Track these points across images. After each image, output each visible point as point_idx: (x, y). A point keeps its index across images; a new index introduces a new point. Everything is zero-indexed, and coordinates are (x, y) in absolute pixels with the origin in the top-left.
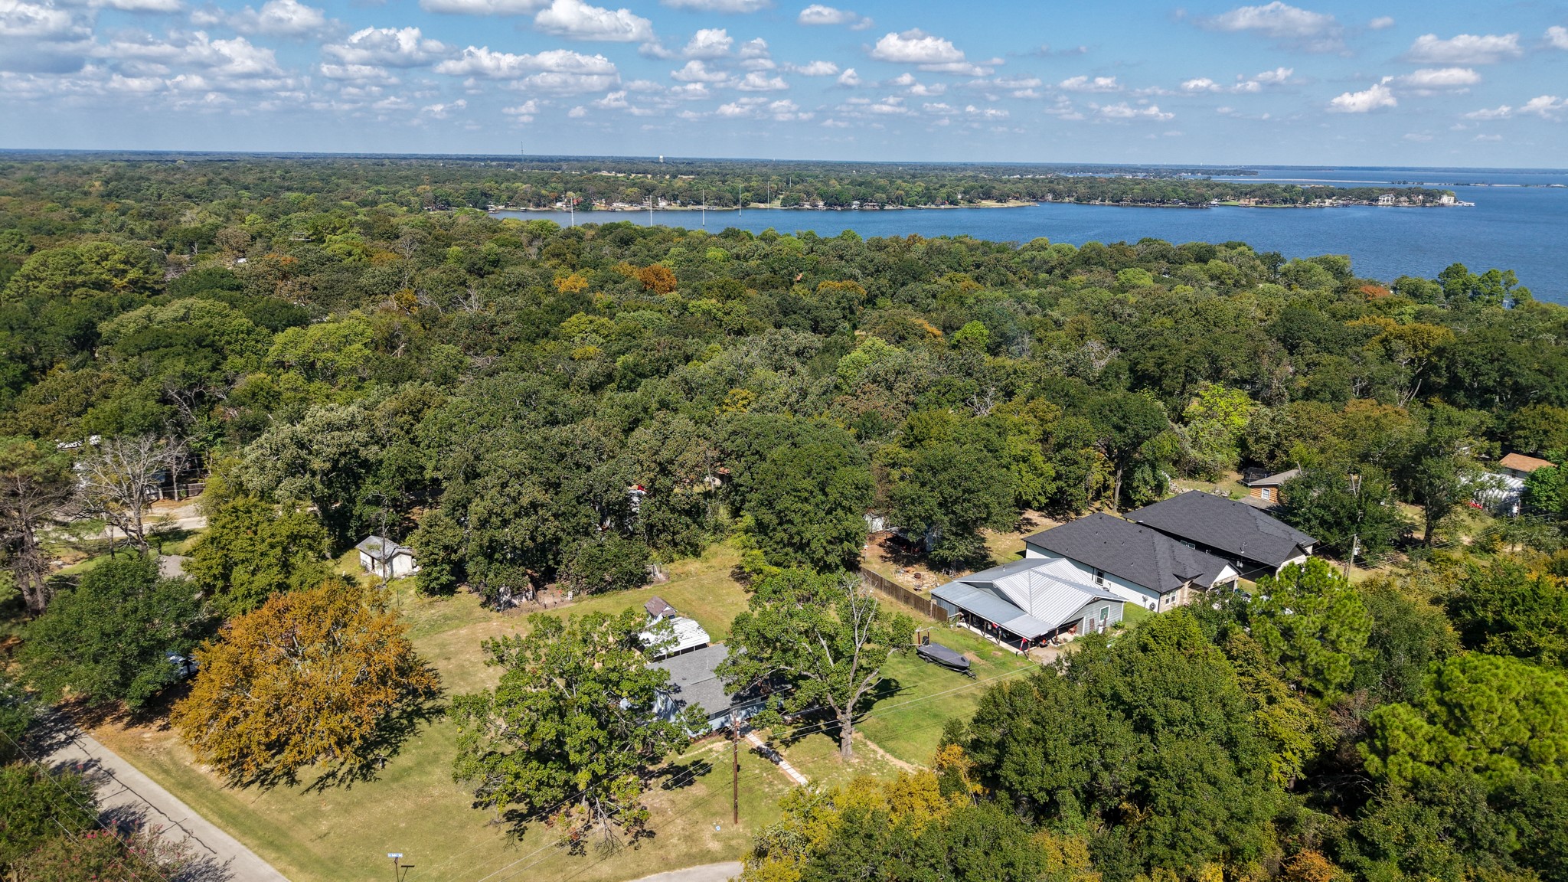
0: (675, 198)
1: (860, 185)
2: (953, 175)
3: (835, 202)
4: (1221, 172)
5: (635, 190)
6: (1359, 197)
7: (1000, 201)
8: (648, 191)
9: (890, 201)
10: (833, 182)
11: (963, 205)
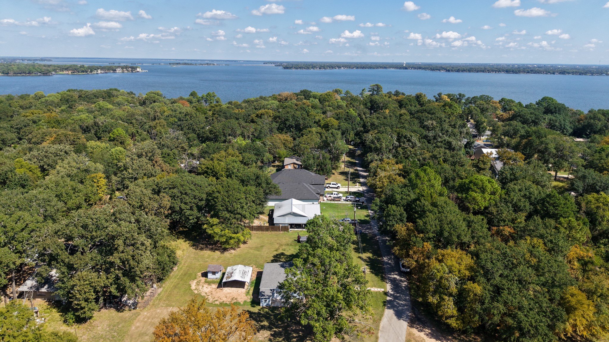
4: (37, 60)
6: (109, 70)
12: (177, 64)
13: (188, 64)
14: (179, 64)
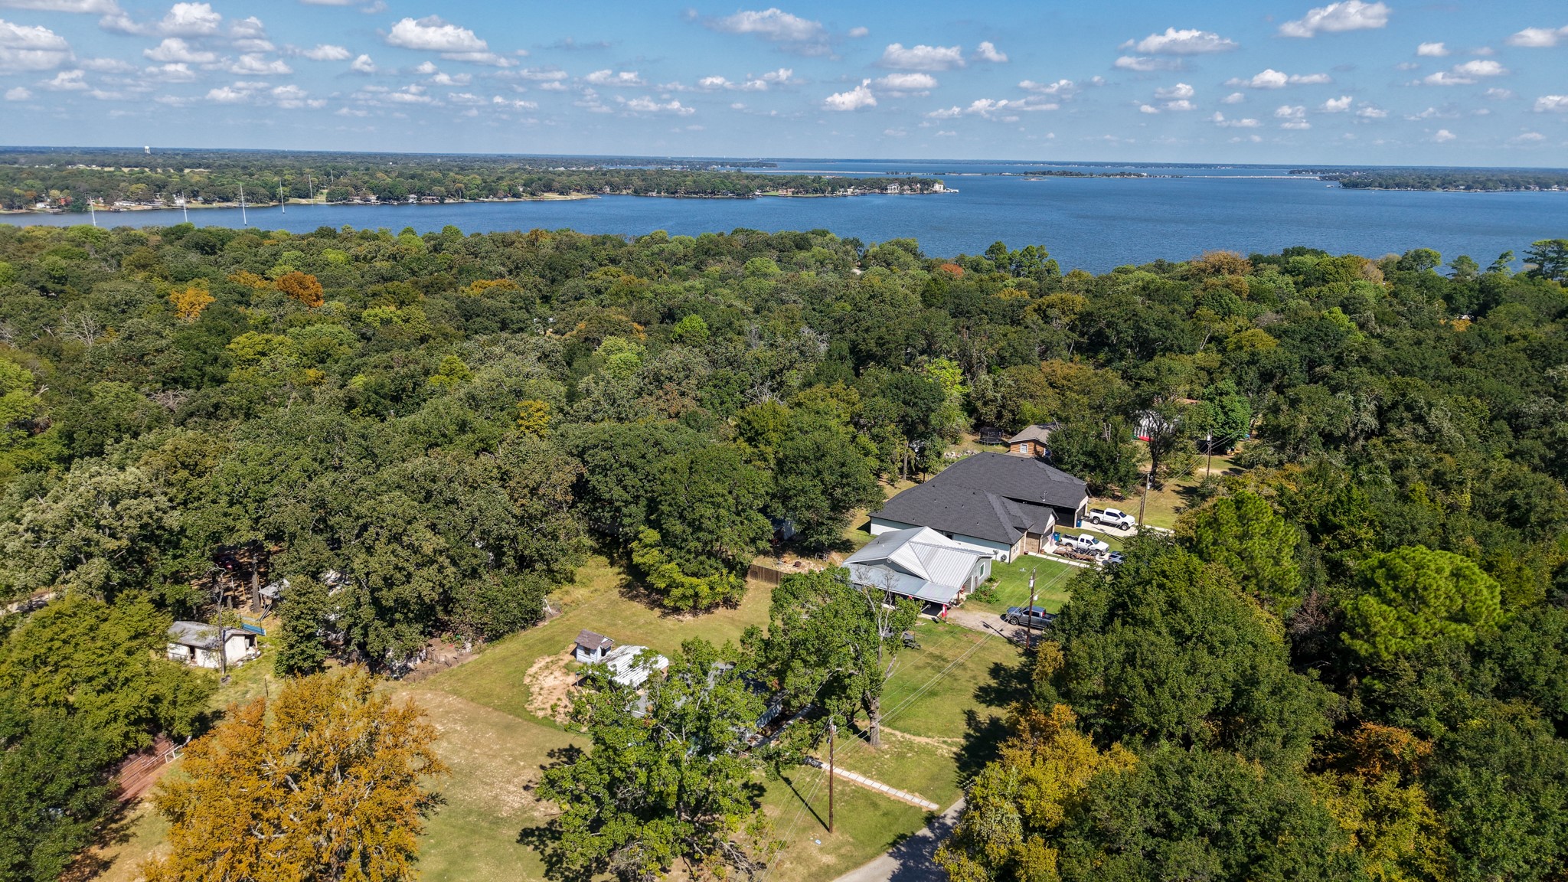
0: (195, 195)
1: (413, 177)
2: (508, 166)
3: (388, 196)
4: (747, 164)
5: (143, 186)
6: (872, 187)
7: (562, 193)
8: (160, 187)
9: (450, 195)
10: (379, 175)
11: (526, 198)
12: (1044, 173)
13: (1071, 174)
14: (1050, 173)
